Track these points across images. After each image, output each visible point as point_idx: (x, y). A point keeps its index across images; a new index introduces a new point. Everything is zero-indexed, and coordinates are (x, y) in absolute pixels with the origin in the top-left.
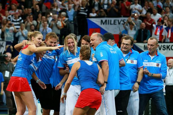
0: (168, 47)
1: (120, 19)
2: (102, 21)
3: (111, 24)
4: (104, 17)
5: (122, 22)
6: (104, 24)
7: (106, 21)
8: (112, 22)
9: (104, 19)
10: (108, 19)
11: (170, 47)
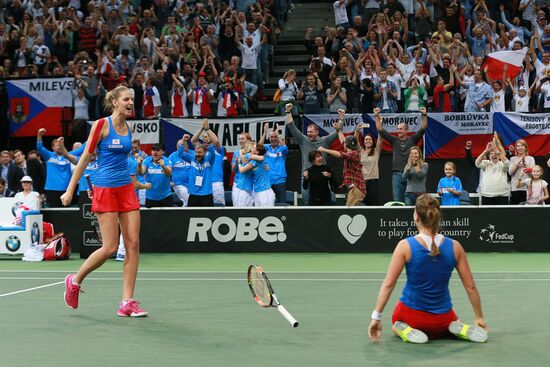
0: (146, 127)
1: (62, 80)
2: (31, 84)
3: (47, 89)
4: (34, 77)
5: (66, 86)
6: (35, 89)
7: (39, 84)
8: (50, 86)
9: (35, 82)
10: (41, 80)
11: (150, 127)
